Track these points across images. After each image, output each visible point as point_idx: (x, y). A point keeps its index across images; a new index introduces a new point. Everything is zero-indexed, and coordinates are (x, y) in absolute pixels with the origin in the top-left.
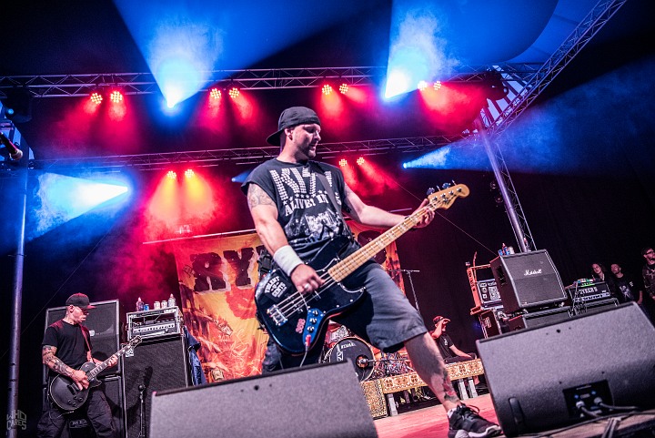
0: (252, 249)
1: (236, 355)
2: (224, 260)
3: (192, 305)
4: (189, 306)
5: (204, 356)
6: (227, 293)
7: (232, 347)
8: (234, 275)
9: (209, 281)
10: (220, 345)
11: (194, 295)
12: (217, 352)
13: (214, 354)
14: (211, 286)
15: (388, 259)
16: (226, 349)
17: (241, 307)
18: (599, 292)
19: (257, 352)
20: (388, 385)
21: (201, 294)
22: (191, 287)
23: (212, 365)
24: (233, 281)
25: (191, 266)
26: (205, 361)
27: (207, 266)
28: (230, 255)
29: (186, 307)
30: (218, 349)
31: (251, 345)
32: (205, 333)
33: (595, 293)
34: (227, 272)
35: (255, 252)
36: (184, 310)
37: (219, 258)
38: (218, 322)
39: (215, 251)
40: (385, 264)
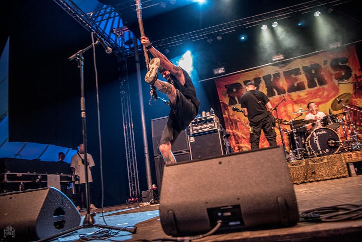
0: (260, 78)
3: (228, 113)
4: (227, 114)
5: (237, 141)
9: (236, 99)
10: (246, 134)
11: (229, 108)
12: (244, 138)
13: (242, 139)
14: (238, 102)
20: (349, 158)
21: (233, 106)
22: (227, 103)
23: (241, 145)
25: (226, 91)
26: (238, 143)
29: (225, 114)
30: (245, 137)
32: (237, 128)
35: (262, 79)
36: (224, 116)
37: (241, 85)
38: (243, 122)
39: (238, 81)
40: (351, 79)
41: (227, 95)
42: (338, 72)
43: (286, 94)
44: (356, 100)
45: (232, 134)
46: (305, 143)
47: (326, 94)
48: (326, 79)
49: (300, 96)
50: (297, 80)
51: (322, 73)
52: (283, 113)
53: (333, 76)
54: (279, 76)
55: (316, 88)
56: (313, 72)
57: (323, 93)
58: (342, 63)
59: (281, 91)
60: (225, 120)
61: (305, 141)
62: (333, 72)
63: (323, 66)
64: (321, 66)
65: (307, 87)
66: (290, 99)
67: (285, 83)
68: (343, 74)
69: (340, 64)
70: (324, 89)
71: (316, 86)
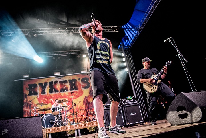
0: (47, 83)
3: (27, 99)
4: (26, 100)
9: (33, 92)
11: (28, 97)
14: (33, 94)
18: (134, 101)
20: (48, 131)
21: (30, 96)
22: (27, 94)
24: (40, 92)
25: (28, 87)
29: (25, 100)
32: (30, 108)
34: (39, 90)
35: (48, 84)
36: (24, 101)
37: (37, 85)
38: (34, 105)
39: (36, 83)
40: (89, 88)
41: (28, 89)
42: (84, 84)
43: (59, 92)
44: (90, 98)
45: (26, 111)
47: (77, 94)
48: (78, 87)
49: (65, 94)
50: (65, 86)
51: (77, 84)
53: (82, 86)
54: (57, 83)
56: (73, 83)
57: (76, 94)
59: (56, 91)
60: (24, 103)
62: (82, 84)
63: (78, 81)
65: (69, 90)
66: (60, 95)
67: (59, 87)
68: (86, 85)
69: (85, 81)
70: (77, 92)
71: (74, 90)
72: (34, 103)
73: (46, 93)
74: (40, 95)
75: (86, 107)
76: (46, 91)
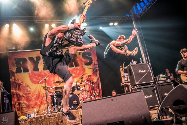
0: (40, 57)
1: (32, 98)
2: (28, 61)
3: (15, 78)
4: (13, 78)
5: (18, 98)
6: (29, 74)
7: (30, 95)
8: (32, 67)
9: (22, 69)
10: (25, 94)
11: (16, 74)
13: (23, 97)
14: (22, 71)
15: (93, 63)
16: (28, 96)
17: (34, 79)
18: (167, 80)
19: (40, 97)
21: (18, 74)
22: (15, 71)
23: (21, 102)
24: (32, 69)
25: (15, 63)
26: (19, 100)
27: (21, 63)
28: (31, 59)
29: (12, 79)
30: (25, 96)
31: (38, 94)
32: (19, 89)
33: (165, 80)
34: (30, 66)
36: (11, 80)
37: (26, 60)
38: (25, 85)
39: (25, 57)
40: (92, 65)
41: (16, 65)
42: (85, 60)
44: (93, 77)
45: (15, 93)
46: (61, 102)
47: (78, 72)
48: (79, 63)
51: (77, 59)
52: (52, 81)
53: (83, 62)
55: (73, 68)
57: (77, 71)
58: (88, 56)
60: (11, 82)
61: (61, 101)
62: (83, 60)
63: (78, 55)
64: (77, 55)
68: (88, 62)
69: (87, 56)
70: (77, 69)
71: (73, 67)
72: (25, 83)
73: (40, 70)
74: (32, 73)
75: (89, 88)
76: (39, 68)
